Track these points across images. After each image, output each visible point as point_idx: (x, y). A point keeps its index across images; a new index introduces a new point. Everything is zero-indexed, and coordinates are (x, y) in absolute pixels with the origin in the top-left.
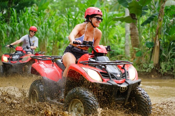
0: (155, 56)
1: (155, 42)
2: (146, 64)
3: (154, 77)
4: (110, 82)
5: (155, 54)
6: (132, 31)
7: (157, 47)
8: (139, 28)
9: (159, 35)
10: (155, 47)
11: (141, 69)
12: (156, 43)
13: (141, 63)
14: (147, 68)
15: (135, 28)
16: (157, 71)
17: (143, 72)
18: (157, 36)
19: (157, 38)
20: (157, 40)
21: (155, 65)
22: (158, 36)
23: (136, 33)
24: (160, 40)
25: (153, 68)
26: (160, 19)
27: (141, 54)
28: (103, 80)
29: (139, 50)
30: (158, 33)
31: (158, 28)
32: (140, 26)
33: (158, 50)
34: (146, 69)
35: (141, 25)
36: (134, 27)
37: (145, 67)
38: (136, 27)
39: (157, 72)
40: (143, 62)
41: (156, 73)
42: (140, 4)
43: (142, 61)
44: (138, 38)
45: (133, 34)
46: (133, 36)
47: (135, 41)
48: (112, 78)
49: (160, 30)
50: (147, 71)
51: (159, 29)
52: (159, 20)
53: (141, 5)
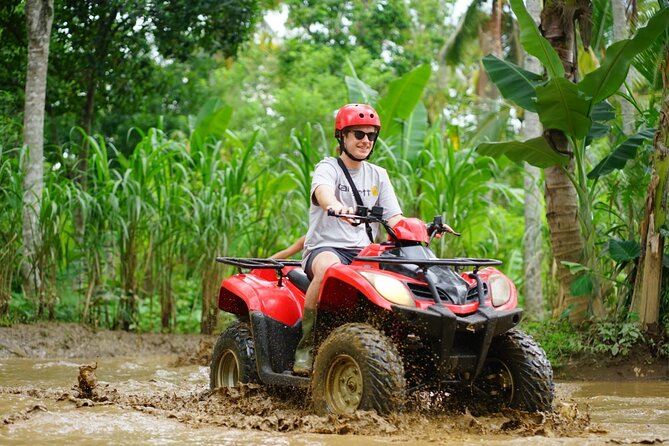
0: (643, 295)
1: (645, 240)
2: (610, 325)
3: (642, 375)
4: (437, 308)
5: (644, 283)
6: (552, 202)
7: (653, 256)
8: (581, 188)
9: (659, 211)
10: (644, 258)
11: (592, 343)
12: (648, 244)
13: (591, 323)
14: (613, 339)
15: (567, 189)
16: (653, 351)
17: (600, 355)
18: (652, 216)
19: (652, 224)
20: (650, 233)
21: (646, 328)
22: (655, 217)
23: (568, 208)
24: (663, 232)
25: (639, 340)
26: (662, 152)
27: (590, 287)
28: (418, 305)
29: (583, 272)
30: (653, 205)
31: (654, 187)
32: (586, 178)
33: (657, 270)
34: (612, 342)
35: (590, 176)
36: (561, 186)
37: (606, 335)
38: (571, 184)
39: (654, 356)
40: (599, 319)
41: (649, 358)
42: (581, 93)
43: (596, 313)
44: (579, 226)
45: (558, 211)
46: (558, 220)
47: (568, 239)
48: (442, 298)
49: (660, 194)
50: (615, 350)
51: (657, 188)
52: (658, 153)
53: (587, 98)
